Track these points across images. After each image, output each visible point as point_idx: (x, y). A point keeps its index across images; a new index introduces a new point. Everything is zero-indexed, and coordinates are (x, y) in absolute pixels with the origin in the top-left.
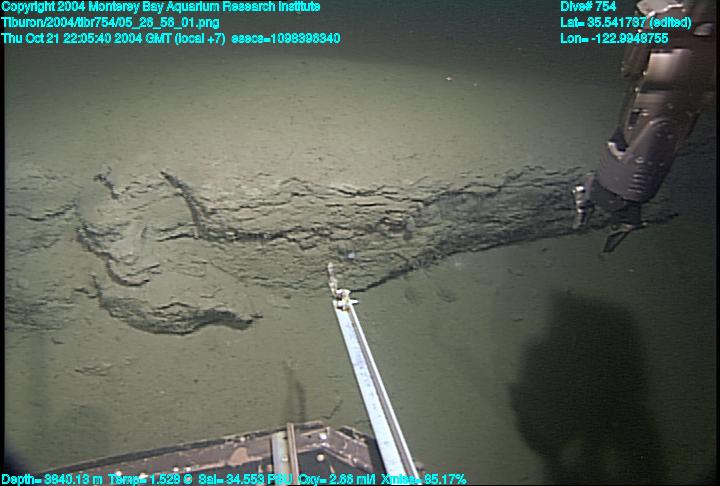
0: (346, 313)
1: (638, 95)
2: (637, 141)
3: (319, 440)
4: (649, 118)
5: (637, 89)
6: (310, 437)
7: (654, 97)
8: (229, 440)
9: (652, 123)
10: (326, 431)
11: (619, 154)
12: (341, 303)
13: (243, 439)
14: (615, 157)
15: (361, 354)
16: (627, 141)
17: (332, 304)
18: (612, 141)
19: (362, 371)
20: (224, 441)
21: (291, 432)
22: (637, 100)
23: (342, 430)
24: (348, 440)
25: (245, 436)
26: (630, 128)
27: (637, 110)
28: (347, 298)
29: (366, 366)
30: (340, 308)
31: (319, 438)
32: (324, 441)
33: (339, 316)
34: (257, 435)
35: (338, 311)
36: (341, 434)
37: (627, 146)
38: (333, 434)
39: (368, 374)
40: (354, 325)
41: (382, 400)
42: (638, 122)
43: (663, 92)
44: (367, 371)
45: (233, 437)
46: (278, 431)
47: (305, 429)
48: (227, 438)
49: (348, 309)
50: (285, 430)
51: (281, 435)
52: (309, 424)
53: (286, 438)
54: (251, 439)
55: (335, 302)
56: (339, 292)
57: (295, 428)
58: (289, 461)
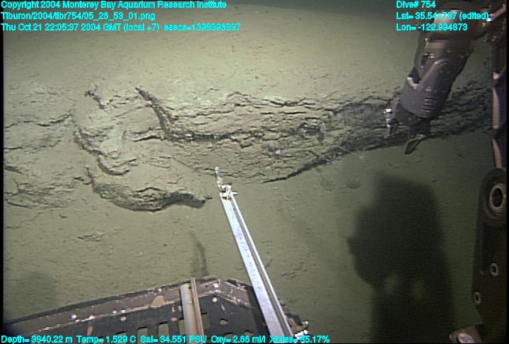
0: (229, 202)
1: (427, 43)
2: (427, 76)
3: (213, 288)
4: (434, 60)
5: (426, 39)
6: (207, 286)
7: (438, 45)
8: (151, 291)
9: (436, 63)
10: (218, 282)
11: (415, 85)
12: (225, 195)
13: (160, 290)
14: (412, 87)
15: (240, 229)
16: (420, 76)
17: (219, 195)
18: (410, 76)
19: (242, 241)
20: (146, 292)
21: (194, 284)
22: (426, 47)
23: (229, 281)
24: (233, 288)
25: (162, 288)
26: (422, 67)
27: (426, 54)
28: (229, 191)
29: (244, 237)
30: (225, 198)
31: (213, 287)
32: (217, 289)
33: (224, 204)
34: (170, 287)
35: (223, 201)
36: (229, 284)
37: (420, 80)
38: (223, 283)
39: (246, 243)
40: (235, 209)
41: (255, 259)
42: (427, 62)
43: (444, 41)
44: (245, 240)
45: (153, 288)
46: (184, 283)
47: (203, 281)
48: (149, 289)
49: (230, 199)
50: (189, 282)
51: (187, 286)
52: (206, 278)
53: (190, 288)
54: (166, 289)
55: (221, 194)
56: (223, 187)
57: (196, 281)
58: (193, 303)
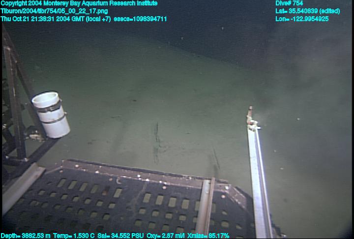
0: (253, 132)
6: (220, 186)
10: (228, 186)
12: (251, 127)
13: (190, 178)
17: (247, 126)
19: (254, 161)
20: (182, 177)
21: (213, 182)
24: (238, 193)
28: (255, 125)
31: (225, 188)
32: (227, 190)
33: (249, 133)
34: (197, 178)
36: (235, 189)
38: (232, 188)
40: (256, 138)
44: (257, 162)
45: (187, 176)
46: (206, 179)
47: (219, 182)
50: (210, 179)
51: (208, 181)
52: (222, 180)
53: (210, 183)
54: (194, 179)
56: (252, 121)
57: (215, 180)
58: (209, 193)
